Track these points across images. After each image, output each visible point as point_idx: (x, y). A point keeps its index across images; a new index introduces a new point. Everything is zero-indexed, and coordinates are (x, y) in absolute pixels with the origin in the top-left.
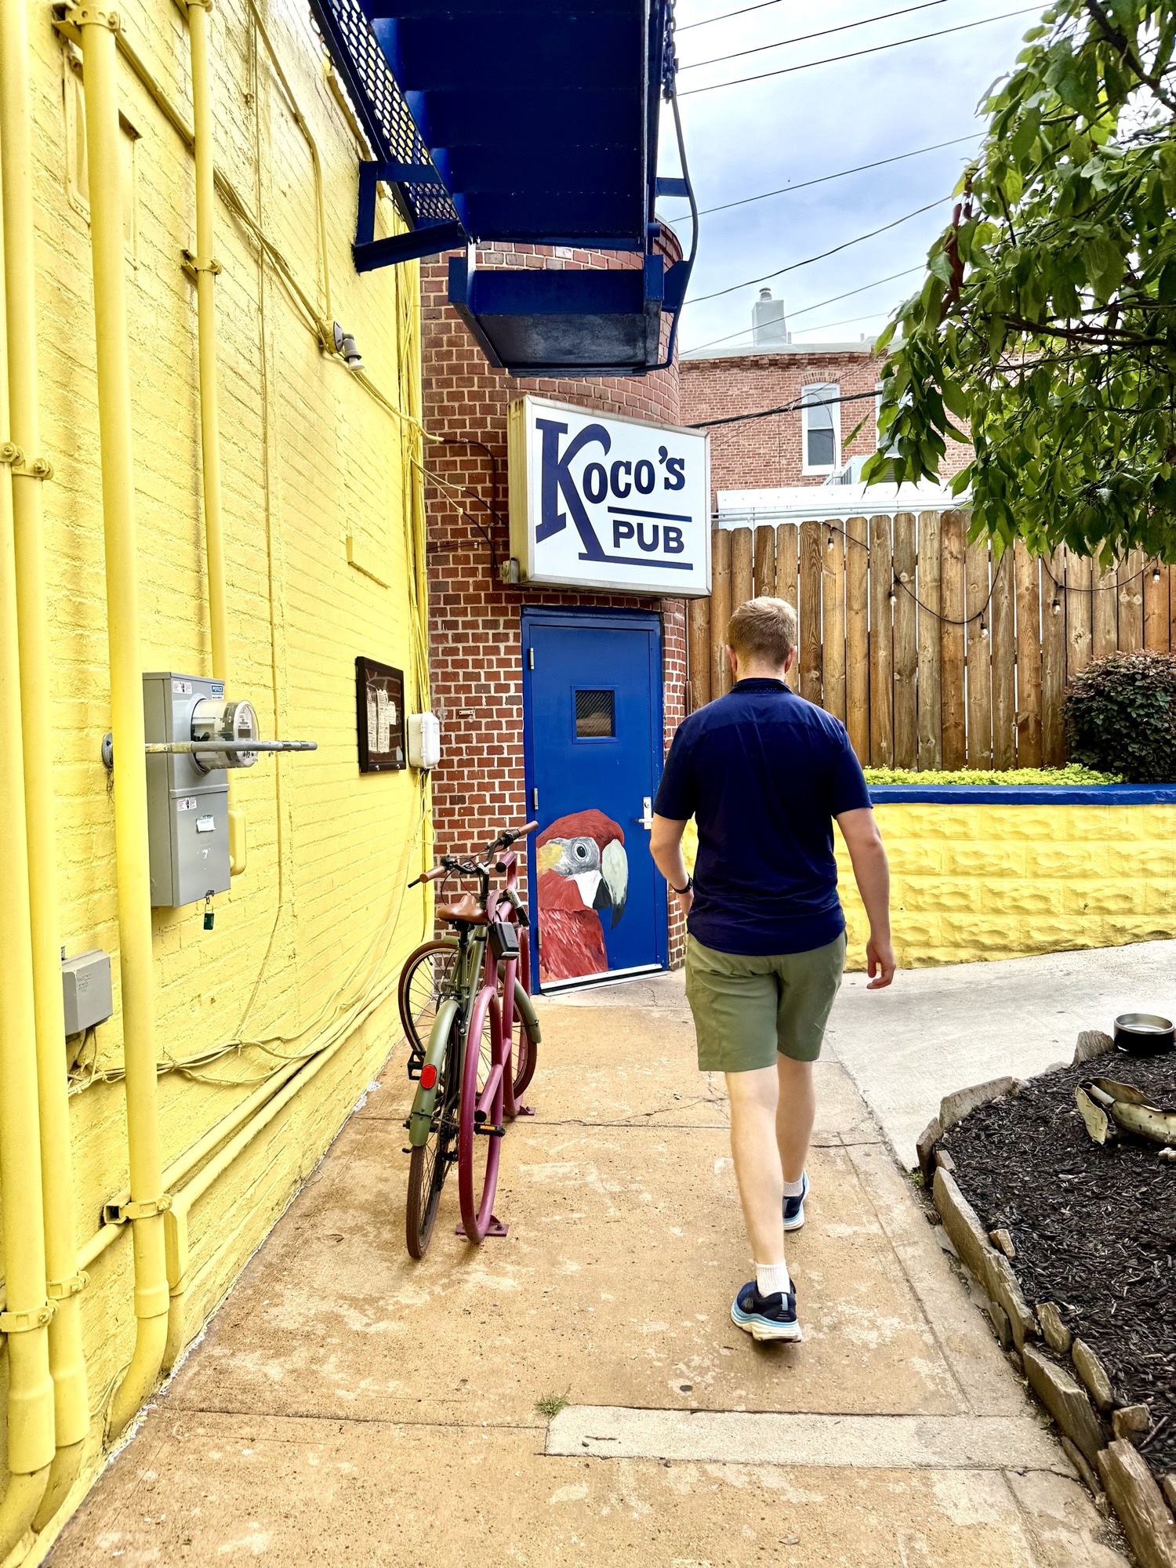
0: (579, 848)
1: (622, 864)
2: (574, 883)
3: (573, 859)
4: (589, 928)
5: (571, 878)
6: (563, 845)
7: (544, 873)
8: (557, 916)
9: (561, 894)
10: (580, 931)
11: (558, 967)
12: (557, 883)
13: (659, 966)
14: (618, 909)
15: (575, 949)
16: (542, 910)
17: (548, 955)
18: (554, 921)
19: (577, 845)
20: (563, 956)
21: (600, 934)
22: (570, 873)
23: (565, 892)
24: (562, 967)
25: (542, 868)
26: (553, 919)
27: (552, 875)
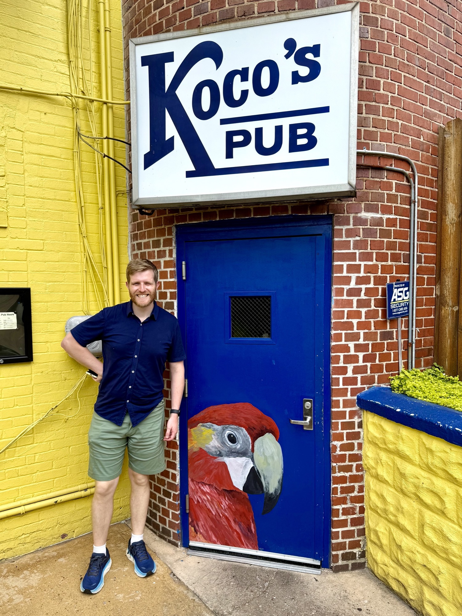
0: (229, 436)
1: (276, 458)
2: (224, 465)
3: (223, 443)
4: (239, 507)
5: (220, 459)
6: (214, 430)
7: (195, 450)
8: (206, 489)
9: (211, 471)
10: (229, 508)
11: (207, 531)
12: (206, 462)
13: (318, 563)
14: (270, 498)
15: (224, 522)
16: (192, 480)
17: (197, 519)
18: (204, 493)
19: (228, 432)
20: (212, 524)
21: (251, 516)
22: (220, 455)
23: (215, 471)
24: (210, 533)
25: (193, 445)
26: (202, 491)
27: (202, 453)
